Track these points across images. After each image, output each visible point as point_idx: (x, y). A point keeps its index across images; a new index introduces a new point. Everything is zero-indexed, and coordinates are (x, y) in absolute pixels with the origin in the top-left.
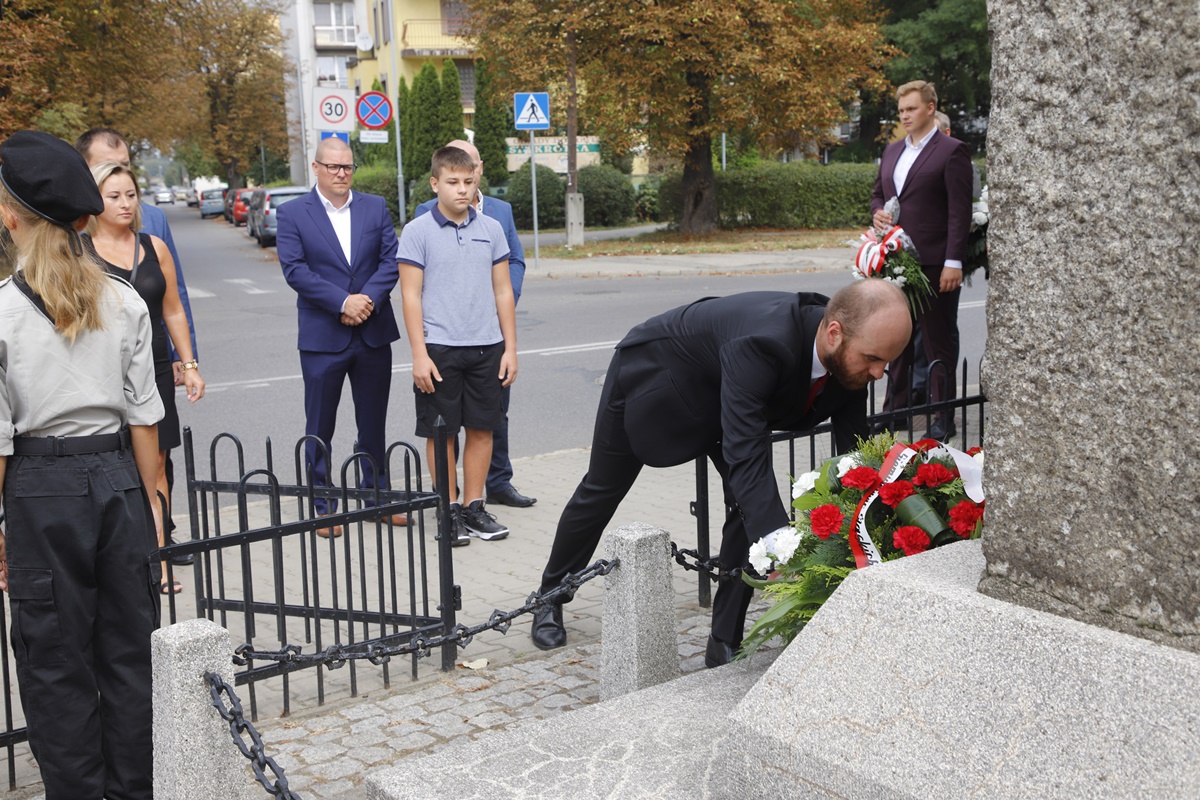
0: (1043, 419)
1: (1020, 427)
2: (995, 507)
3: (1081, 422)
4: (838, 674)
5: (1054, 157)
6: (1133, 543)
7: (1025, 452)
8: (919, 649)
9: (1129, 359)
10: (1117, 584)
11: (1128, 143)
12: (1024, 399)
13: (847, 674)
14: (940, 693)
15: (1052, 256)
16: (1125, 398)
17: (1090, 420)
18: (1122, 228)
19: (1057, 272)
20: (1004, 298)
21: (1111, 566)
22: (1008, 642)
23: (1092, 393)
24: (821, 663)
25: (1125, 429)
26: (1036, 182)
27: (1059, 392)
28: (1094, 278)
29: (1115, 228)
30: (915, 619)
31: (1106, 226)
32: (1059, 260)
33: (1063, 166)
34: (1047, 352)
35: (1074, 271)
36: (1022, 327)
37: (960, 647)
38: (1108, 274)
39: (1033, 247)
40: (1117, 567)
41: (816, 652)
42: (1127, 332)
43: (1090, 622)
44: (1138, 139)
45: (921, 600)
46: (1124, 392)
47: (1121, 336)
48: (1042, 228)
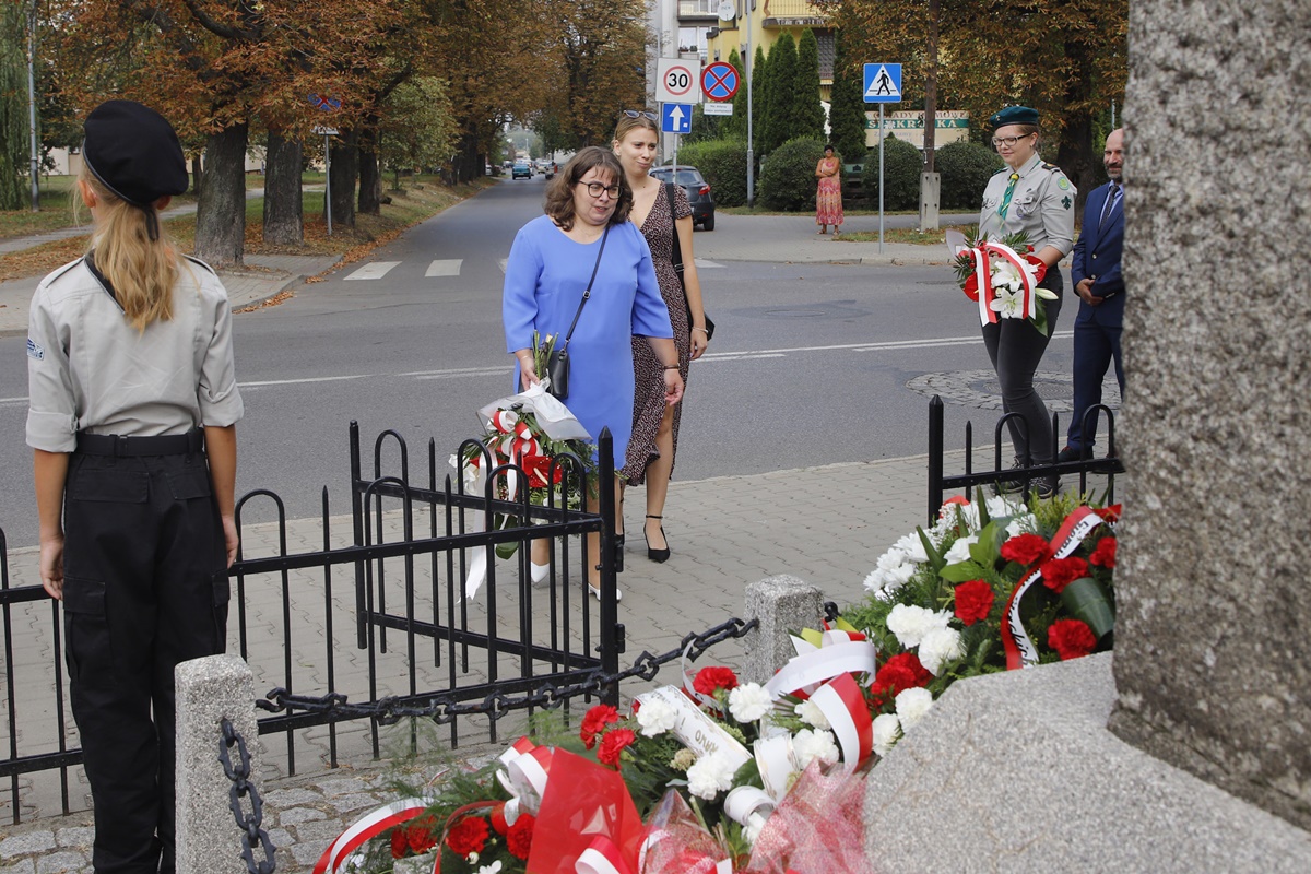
0: (1185, 505)
1: (1158, 511)
2: (1128, 617)
3: (1229, 512)
4: (922, 818)
5: (1200, 146)
6: (1291, 689)
7: (1163, 546)
8: (1018, 799)
9: (1288, 430)
10: (1270, 746)
11: (1288, 130)
12: (1163, 474)
13: (932, 818)
14: (1034, 865)
15: (1196, 281)
16: (1282, 485)
17: (1241, 510)
18: (1280, 247)
19: (1201, 302)
20: (1141, 334)
21: (1263, 719)
22: (1124, 808)
23: (1243, 473)
24: (906, 799)
25: (1283, 529)
26: (1179, 179)
27: (1203, 469)
28: (1246, 314)
29: (1271, 247)
30: (1019, 756)
31: (1259, 244)
32: (1205, 286)
33: (1211, 159)
34: (1191, 411)
35: (1222, 304)
36: (1161, 375)
37: (1066, 804)
38: (1263, 309)
39: (1174, 267)
40: (1270, 721)
41: (901, 783)
42: (1286, 393)
43: (1236, 794)
44: (1299, 125)
45: (1029, 732)
46: (1283, 477)
47: (1278, 397)
48: (1186, 241)
